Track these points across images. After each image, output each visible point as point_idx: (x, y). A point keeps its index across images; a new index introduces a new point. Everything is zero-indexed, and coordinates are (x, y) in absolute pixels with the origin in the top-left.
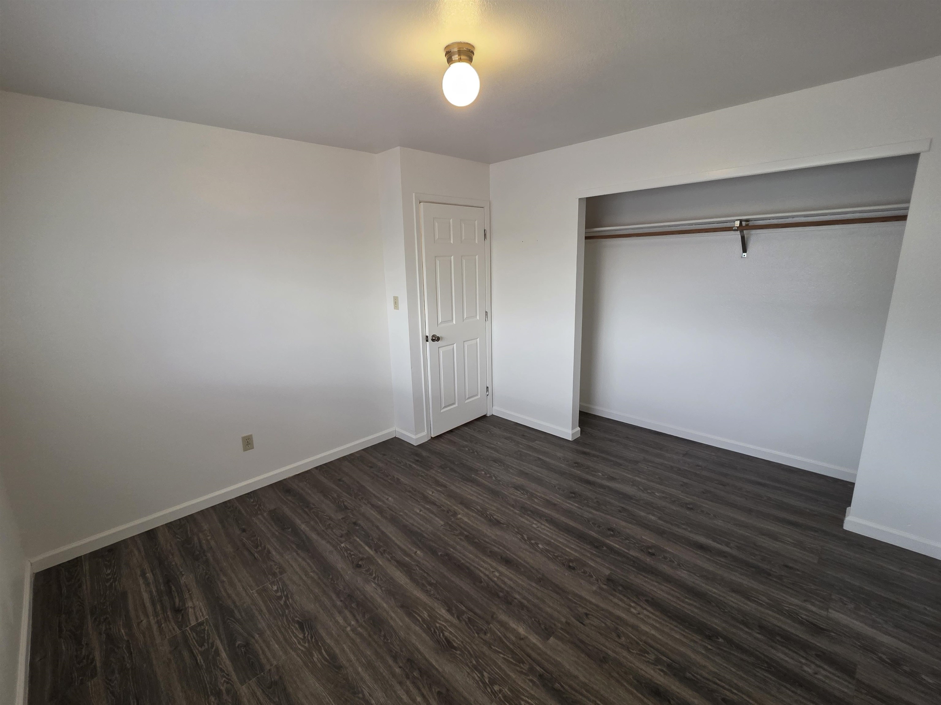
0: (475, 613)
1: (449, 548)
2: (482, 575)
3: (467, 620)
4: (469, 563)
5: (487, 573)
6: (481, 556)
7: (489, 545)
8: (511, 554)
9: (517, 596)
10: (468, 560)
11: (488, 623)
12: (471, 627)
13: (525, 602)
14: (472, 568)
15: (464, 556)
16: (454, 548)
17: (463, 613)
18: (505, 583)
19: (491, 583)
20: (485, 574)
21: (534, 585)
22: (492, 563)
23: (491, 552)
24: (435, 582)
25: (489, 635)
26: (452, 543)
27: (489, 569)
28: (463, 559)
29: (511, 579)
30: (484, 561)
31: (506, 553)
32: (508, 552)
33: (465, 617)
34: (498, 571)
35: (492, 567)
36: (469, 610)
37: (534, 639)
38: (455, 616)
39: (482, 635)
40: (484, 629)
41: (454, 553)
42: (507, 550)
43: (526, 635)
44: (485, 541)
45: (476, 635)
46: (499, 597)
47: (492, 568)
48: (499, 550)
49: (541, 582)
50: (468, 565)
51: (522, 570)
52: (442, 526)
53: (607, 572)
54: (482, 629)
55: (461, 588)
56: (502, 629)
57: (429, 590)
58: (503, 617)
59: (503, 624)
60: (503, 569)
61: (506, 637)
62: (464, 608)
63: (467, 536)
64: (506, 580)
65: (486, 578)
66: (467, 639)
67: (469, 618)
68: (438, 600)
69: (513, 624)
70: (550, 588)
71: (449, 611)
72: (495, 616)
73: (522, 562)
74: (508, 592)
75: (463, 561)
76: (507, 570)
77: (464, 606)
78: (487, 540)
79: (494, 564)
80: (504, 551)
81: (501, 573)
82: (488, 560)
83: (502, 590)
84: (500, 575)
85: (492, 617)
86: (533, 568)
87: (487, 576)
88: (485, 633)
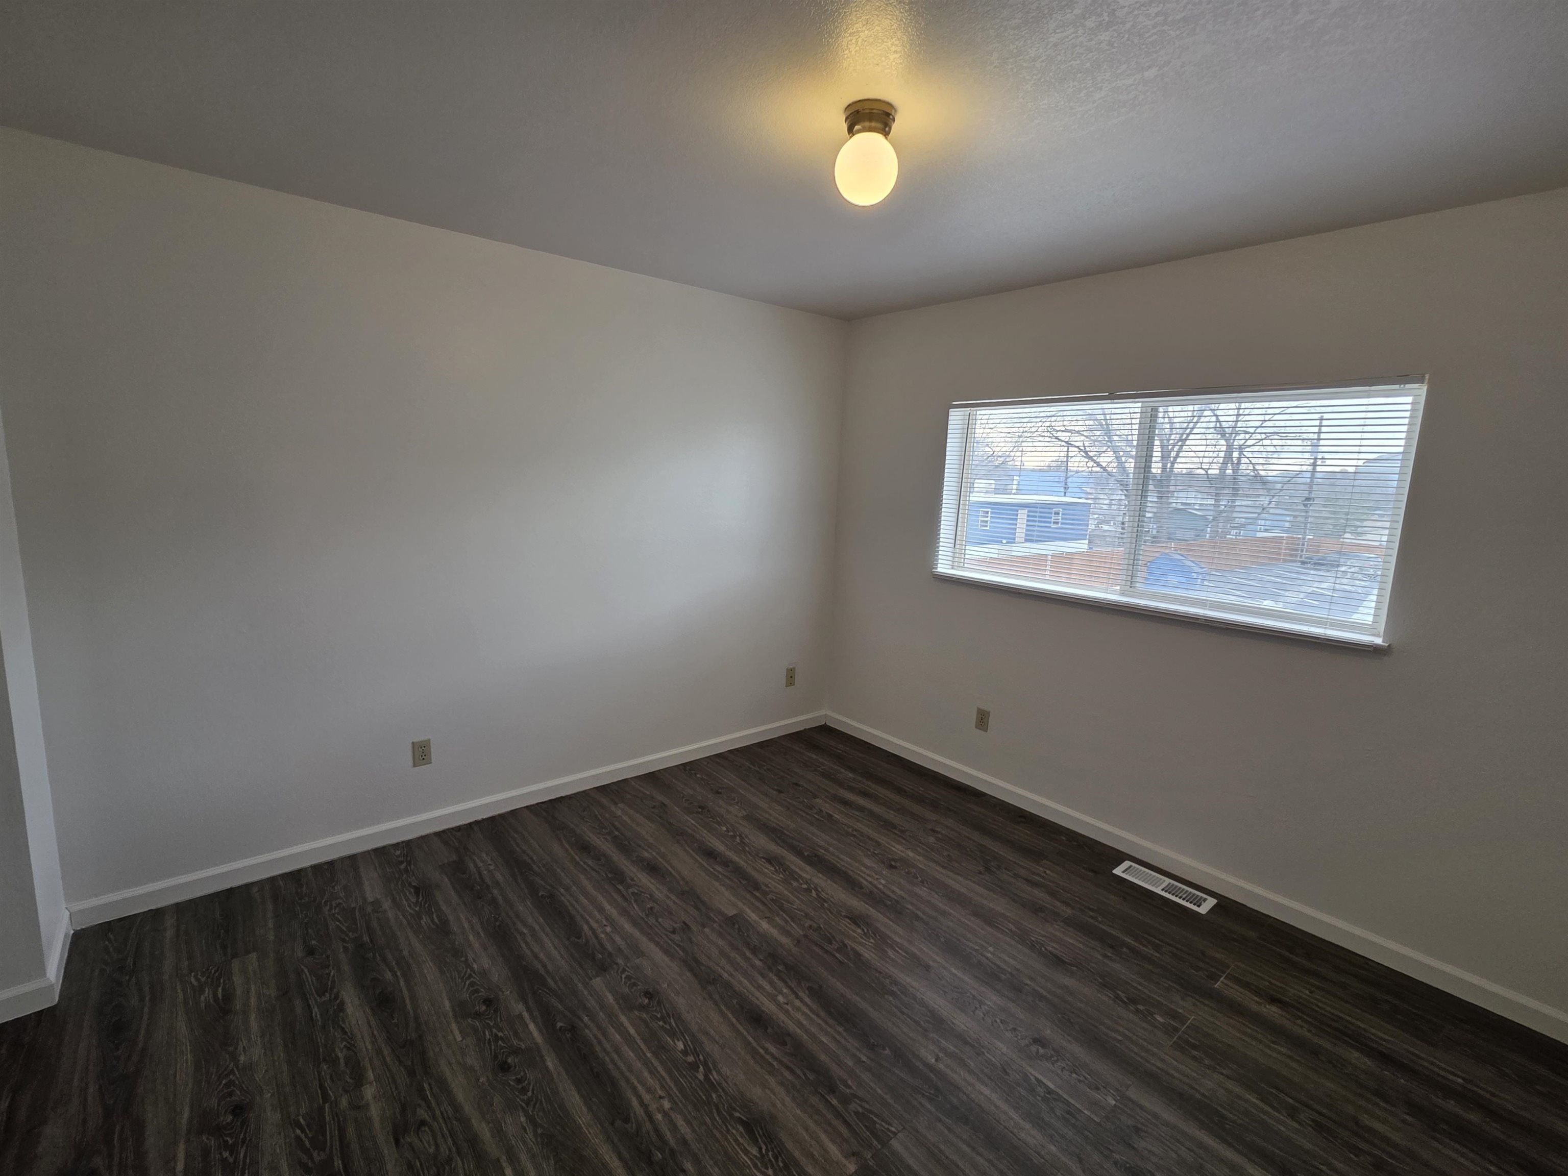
0: (822, 948)
1: (868, 1062)
2: (807, 1000)
3: (834, 942)
4: (827, 1023)
5: (797, 1003)
6: (805, 1037)
7: (785, 1060)
8: (745, 1033)
9: (758, 963)
10: (829, 1029)
11: (806, 936)
12: (827, 933)
13: (748, 954)
14: (823, 1014)
15: (838, 1042)
16: (859, 1062)
17: (839, 950)
18: (771, 983)
19: (793, 985)
20: (801, 1000)
21: (725, 975)
22: (786, 1020)
23: (784, 1044)
24: (886, 996)
25: (807, 925)
26: (866, 1077)
27: (793, 1010)
28: (839, 1033)
29: (760, 988)
30: (800, 1025)
31: (754, 1038)
32: (751, 1039)
33: (836, 945)
34: (778, 1005)
35: (787, 1012)
36: (831, 953)
37: (753, 916)
38: (849, 947)
39: (815, 925)
40: (811, 931)
41: (858, 1049)
42: (750, 1043)
43: (761, 921)
44: (792, 1071)
45: (822, 926)
46: (785, 965)
47: (788, 1009)
48: (768, 1045)
49: (713, 979)
50: (831, 1021)
51: (735, 1001)
52: (895, 1134)
53: (597, 982)
54: (813, 930)
55: (842, 984)
56: (788, 928)
57: (893, 985)
58: (784, 940)
59: (788, 934)
60: (768, 1006)
61: (786, 922)
62: (837, 955)
63: (833, 1090)
64: (768, 987)
65: (801, 994)
66: (833, 923)
67: (831, 943)
68: (876, 970)
69: (775, 932)
70: (703, 968)
71: (858, 955)
72: (796, 942)
73: (730, 1015)
74: (770, 969)
75: (841, 1029)
76: (761, 1003)
77: (837, 958)
78: (787, 1074)
79: (782, 1017)
80: (759, 1045)
81: (773, 998)
82: (792, 1027)
83: (778, 974)
84: (776, 996)
85: (799, 941)
86: (716, 1004)
87: (797, 996)
88: (810, 926)
